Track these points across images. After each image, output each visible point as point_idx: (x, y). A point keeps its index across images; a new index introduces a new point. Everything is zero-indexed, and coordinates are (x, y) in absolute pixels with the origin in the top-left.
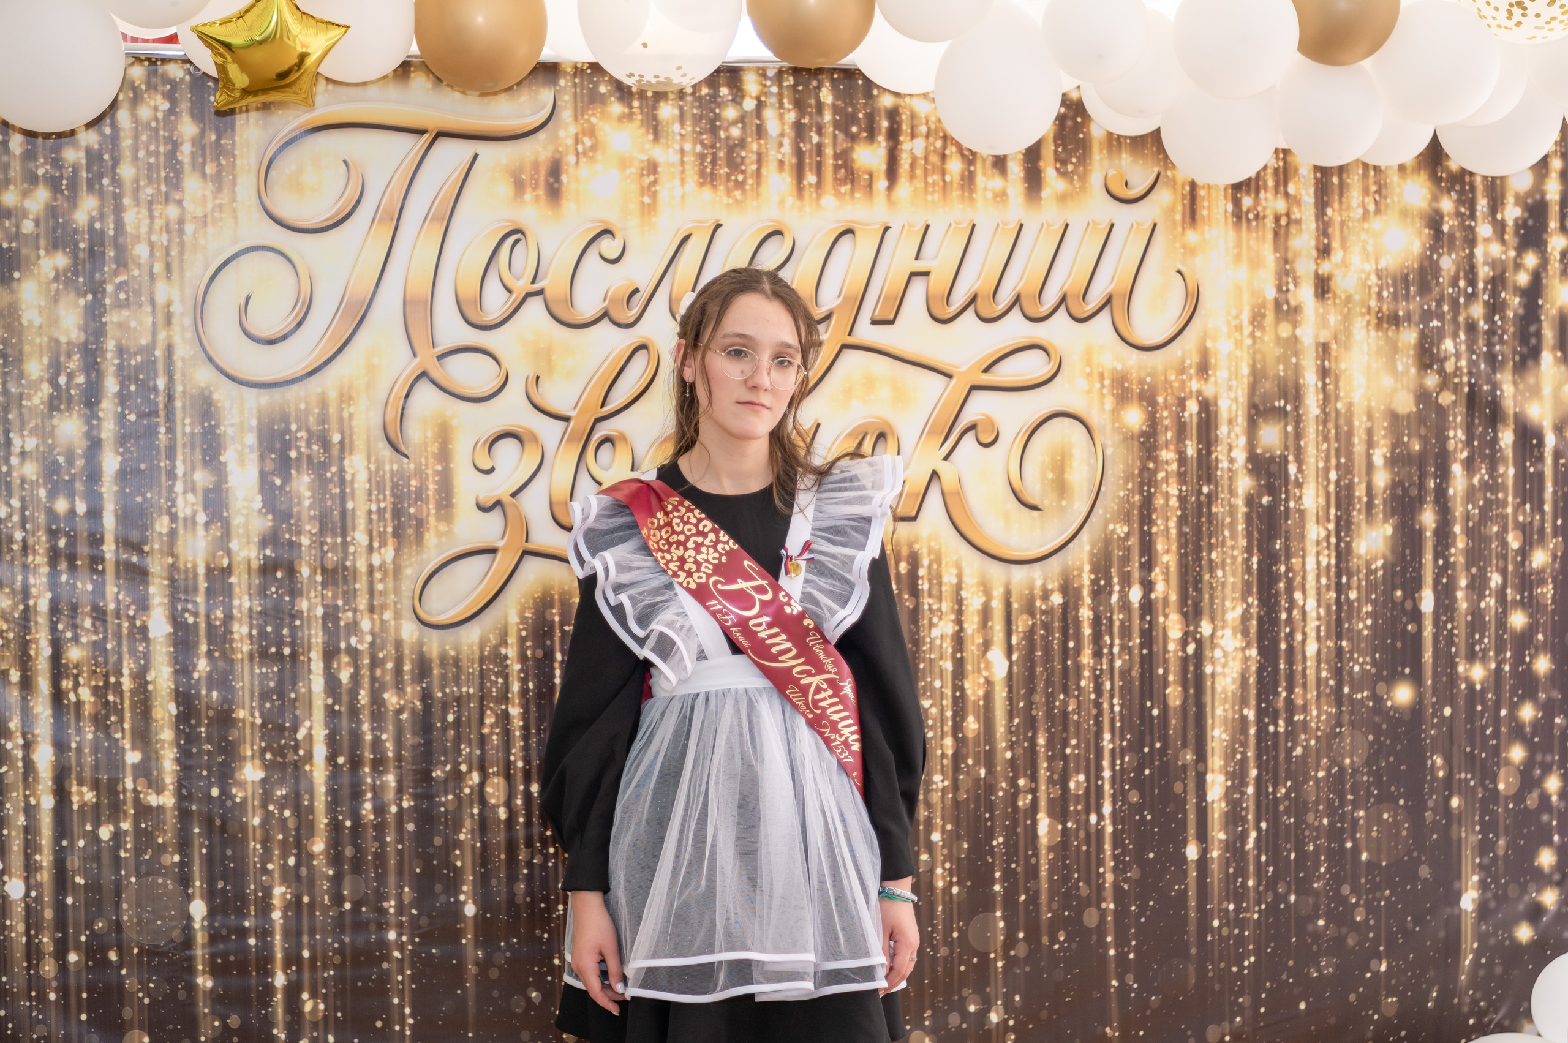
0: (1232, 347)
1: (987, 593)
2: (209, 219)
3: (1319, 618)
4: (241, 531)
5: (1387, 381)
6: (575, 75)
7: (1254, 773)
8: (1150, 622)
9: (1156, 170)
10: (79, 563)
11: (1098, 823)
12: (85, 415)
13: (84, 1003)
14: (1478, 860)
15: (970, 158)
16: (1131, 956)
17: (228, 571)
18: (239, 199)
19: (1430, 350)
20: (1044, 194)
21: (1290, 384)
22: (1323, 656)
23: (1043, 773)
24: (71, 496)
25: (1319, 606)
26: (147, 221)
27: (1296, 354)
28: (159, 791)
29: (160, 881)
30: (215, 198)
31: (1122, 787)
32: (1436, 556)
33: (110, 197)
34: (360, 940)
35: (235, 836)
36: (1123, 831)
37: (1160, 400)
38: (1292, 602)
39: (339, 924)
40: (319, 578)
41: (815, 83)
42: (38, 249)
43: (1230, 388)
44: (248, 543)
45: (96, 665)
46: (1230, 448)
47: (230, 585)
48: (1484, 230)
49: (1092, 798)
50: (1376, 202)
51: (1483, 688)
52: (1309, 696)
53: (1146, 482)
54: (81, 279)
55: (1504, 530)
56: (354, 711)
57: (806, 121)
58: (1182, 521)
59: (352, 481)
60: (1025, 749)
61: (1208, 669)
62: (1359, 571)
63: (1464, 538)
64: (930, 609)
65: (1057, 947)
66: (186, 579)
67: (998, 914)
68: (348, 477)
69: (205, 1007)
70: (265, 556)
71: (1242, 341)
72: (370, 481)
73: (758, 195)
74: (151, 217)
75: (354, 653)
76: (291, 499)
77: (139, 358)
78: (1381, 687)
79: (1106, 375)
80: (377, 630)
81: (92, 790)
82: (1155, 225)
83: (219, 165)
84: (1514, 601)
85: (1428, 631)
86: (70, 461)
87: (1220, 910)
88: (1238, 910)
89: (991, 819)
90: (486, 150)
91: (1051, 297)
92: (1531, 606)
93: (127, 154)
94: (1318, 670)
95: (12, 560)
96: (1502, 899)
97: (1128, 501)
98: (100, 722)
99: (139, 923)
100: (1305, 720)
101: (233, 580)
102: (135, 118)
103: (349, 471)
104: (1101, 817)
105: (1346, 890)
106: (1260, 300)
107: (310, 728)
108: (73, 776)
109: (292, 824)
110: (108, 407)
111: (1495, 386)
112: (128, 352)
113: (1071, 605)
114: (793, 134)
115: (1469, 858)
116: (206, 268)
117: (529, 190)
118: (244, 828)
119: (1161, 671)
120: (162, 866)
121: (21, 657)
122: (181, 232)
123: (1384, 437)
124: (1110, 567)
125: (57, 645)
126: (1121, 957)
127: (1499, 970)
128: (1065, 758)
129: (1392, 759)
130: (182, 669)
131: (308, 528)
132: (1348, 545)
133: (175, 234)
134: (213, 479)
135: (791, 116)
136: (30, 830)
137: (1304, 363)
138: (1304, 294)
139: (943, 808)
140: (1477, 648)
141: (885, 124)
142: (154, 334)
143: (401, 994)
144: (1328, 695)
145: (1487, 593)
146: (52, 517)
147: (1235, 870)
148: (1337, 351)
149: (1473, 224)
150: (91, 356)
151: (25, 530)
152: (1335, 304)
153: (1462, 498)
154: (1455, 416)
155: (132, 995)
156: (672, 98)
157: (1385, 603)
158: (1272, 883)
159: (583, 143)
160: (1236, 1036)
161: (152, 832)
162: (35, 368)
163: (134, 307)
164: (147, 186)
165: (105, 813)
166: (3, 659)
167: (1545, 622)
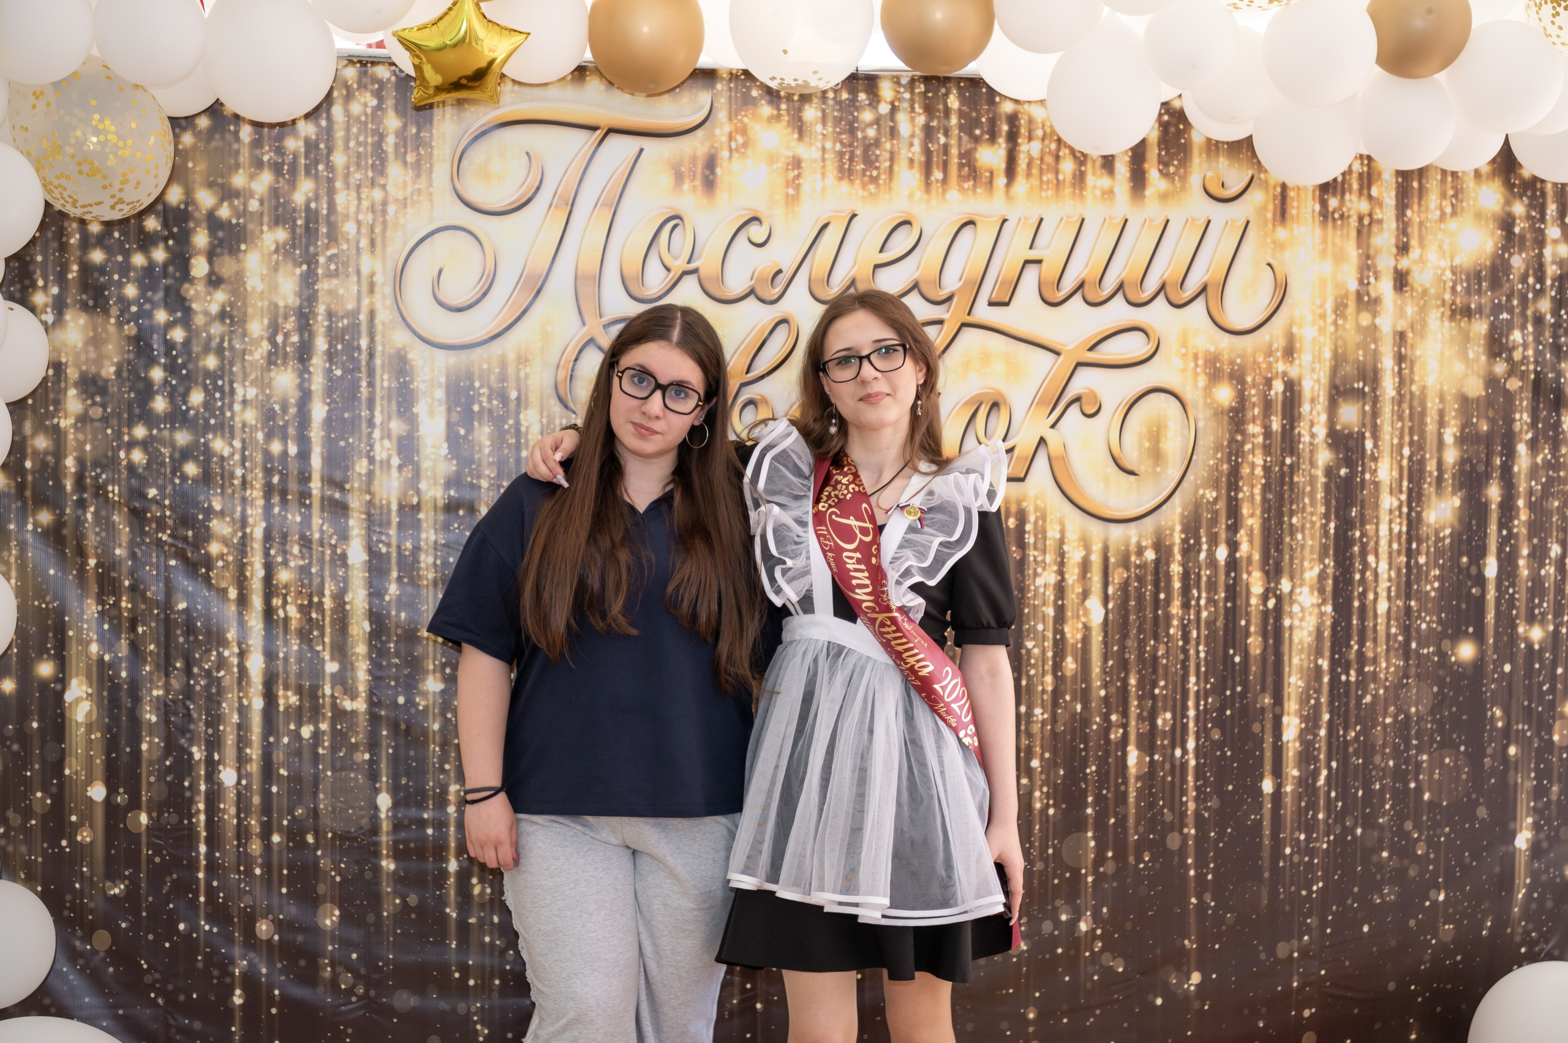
0: (1316, 333)
1: (1087, 547)
2: (409, 202)
3: (1390, 580)
4: (429, 473)
5: (1459, 368)
6: (730, 80)
7: (1326, 717)
8: (1235, 579)
9: (1250, 173)
10: (290, 497)
11: (1182, 757)
12: (298, 369)
13: (285, 880)
14: (1532, 804)
15: (1081, 159)
16: (1210, 877)
17: (417, 508)
18: (435, 184)
19: (1499, 340)
20: (1148, 192)
21: (1369, 367)
22: (1393, 614)
23: (1134, 710)
24: (284, 438)
25: (1390, 569)
26: (356, 202)
27: (1375, 341)
28: (353, 697)
29: (352, 775)
30: (414, 183)
31: (1205, 726)
32: (1501, 526)
33: (325, 181)
35: (417, 739)
36: (1205, 764)
37: (1249, 379)
38: (1365, 565)
41: (943, 91)
42: (262, 224)
43: (1313, 370)
44: (435, 484)
45: (302, 586)
46: (1312, 424)
47: (419, 520)
48: (1553, 232)
49: (1178, 734)
50: (1453, 205)
51: (1541, 648)
52: (1379, 650)
53: (1234, 452)
54: (298, 252)
55: (1565, 505)
57: (934, 123)
58: (1266, 488)
59: (527, 433)
60: (1118, 688)
61: (1287, 622)
62: (1428, 538)
63: (1528, 511)
64: (1035, 560)
65: (1142, 866)
66: (381, 514)
67: (1090, 834)
68: (523, 429)
69: (388, 886)
70: (449, 496)
71: (1325, 328)
73: (890, 189)
74: (359, 199)
76: (473, 447)
77: (345, 321)
79: (1200, 355)
81: (296, 694)
82: (1248, 222)
83: (419, 154)
85: (1491, 594)
86: (285, 409)
87: (1292, 839)
88: (1308, 839)
89: (1085, 749)
90: (651, 145)
91: (1152, 284)
93: (340, 144)
94: (1388, 626)
95: (234, 492)
96: (1554, 840)
97: (1217, 469)
98: (304, 636)
99: (333, 811)
100: (1375, 671)
101: (421, 516)
102: (347, 113)
103: (524, 424)
104: (1185, 752)
105: (1408, 825)
106: (1343, 292)
108: (280, 682)
110: (318, 362)
111: (1559, 374)
112: (336, 315)
113: (1163, 561)
114: (922, 135)
115: (1524, 802)
116: (405, 243)
117: (687, 181)
118: (425, 732)
119: (1243, 623)
120: (354, 763)
121: (238, 577)
122: (384, 212)
124: (1200, 528)
125: (269, 569)
126: (1200, 877)
127: (1549, 904)
128: (1154, 697)
129: (1454, 709)
130: (375, 592)
131: (487, 472)
132: (1419, 514)
133: (379, 214)
134: (407, 428)
135: (921, 120)
136: (243, 727)
137: (1382, 349)
139: (1042, 739)
140: (1537, 611)
141: (1005, 128)
142: (359, 301)
144: (1397, 650)
145: (1547, 561)
146: (267, 455)
147: (1307, 803)
148: (1413, 339)
149: (1543, 226)
150: (304, 319)
151: (244, 467)
152: (1412, 296)
153: (1526, 475)
154: (1521, 401)
155: (326, 873)
156: (815, 100)
157: (1451, 568)
158: (1340, 817)
159: (736, 140)
160: (1304, 953)
161: (346, 733)
162: (256, 327)
163: (342, 277)
164: (356, 171)
165: (307, 715)
166: (223, 577)
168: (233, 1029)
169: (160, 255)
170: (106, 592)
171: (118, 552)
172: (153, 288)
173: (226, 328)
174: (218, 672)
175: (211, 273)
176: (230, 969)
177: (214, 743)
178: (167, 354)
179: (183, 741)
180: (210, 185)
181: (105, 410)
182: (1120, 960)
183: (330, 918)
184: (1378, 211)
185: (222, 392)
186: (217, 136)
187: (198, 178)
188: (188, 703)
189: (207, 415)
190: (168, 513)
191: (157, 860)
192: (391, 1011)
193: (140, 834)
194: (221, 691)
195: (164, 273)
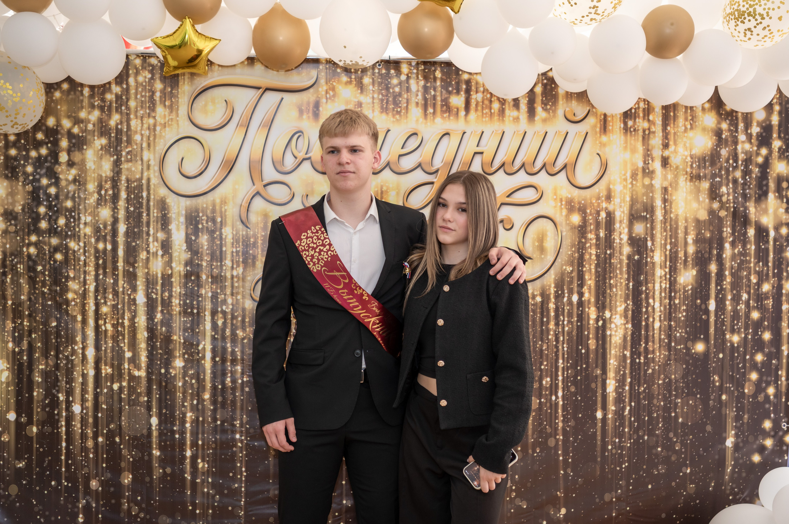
0: (622, 188)
2: (167, 125)
3: (661, 311)
4: (177, 259)
5: (695, 205)
6: (326, 64)
7: (629, 380)
9: (588, 108)
10: (108, 270)
11: (556, 400)
12: (112, 207)
13: (105, 460)
14: (734, 424)
15: (503, 102)
16: (570, 460)
17: (171, 276)
18: (180, 116)
19: (715, 191)
20: (537, 118)
21: (649, 205)
22: (662, 329)
24: (105, 241)
25: (661, 306)
26: (140, 125)
27: (652, 192)
28: (139, 369)
29: (138, 408)
30: (169, 115)
31: (567, 384)
32: (717, 285)
33: (125, 114)
34: (224, 437)
35: (171, 390)
36: (567, 404)
37: (588, 211)
38: (648, 304)
39: (215, 430)
40: (210, 280)
41: (433, 68)
42: (94, 136)
43: (621, 207)
44: (180, 264)
45: (114, 314)
46: (620, 234)
47: (172, 282)
48: (742, 137)
49: (553, 389)
50: (691, 124)
51: (738, 346)
52: (655, 346)
53: (581, 248)
54: (112, 150)
55: (750, 274)
56: (224, 338)
57: (429, 85)
58: (597, 266)
59: (225, 238)
61: (608, 333)
62: (680, 291)
63: (730, 277)
65: (535, 455)
66: (153, 279)
69: (156, 463)
70: (187, 270)
71: (626, 186)
72: (233, 239)
73: (407, 117)
74: (142, 123)
75: (224, 313)
76: (199, 245)
77: (135, 184)
79: (563, 199)
80: (234, 303)
81: (110, 368)
82: (587, 133)
83: (172, 101)
84: (754, 307)
85: (712, 319)
86: (105, 227)
87: (612, 442)
88: (620, 442)
90: (287, 97)
91: (539, 164)
92: (762, 309)
93: (133, 96)
94: (660, 335)
95: (80, 268)
96: (746, 442)
97: (572, 256)
98: (115, 339)
99: (129, 425)
100: (653, 357)
101: (173, 280)
102: (136, 81)
103: (224, 234)
104: (557, 397)
105: (671, 435)
106: (636, 167)
107: (205, 345)
108: (103, 362)
109: (195, 386)
110: (122, 204)
111: (746, 208)
112: (131, 181)
113: (545, 302)
114: (422, 91)
115: (730, 423)
117: (305, 114)
118: (175, 386)
119: (586, 333)
120: (139, 402)
121: (82, 310)
122: (155, 130)
124: (564, 285)
125: (97, 305)
126: (565, 461)
127: (744, 475)
128: (541, 370)
129: (694, 376)
130: (150, 316)
131: (206, 258)
132: (675, 278)
133: (152, 131)
134: (166, 236)
135: (422, 83)
136: (84, 384)
137: (656, 196)
140: (736, 327)
141: (464, 87)
142: (142, 173)
143: (241, 462)
144: (664, 346)
145: (741, 302)
146: (97, 250)
147: (620, 423)
148: (671, 191)
149: (737, 134)
150: (115, 182)
151: (85, 256)
152: (671, 170)
153: (729, 259)
154: (727, 222)
155: (125, 457)
156: (369, 73)
157: (692, 306)
158: (636, 431)
159: (329, 94)
160: (618, 499)
161: (136, 387)
162: (91, 187)
163: (133, 162)
164: (141, 110)
165: (116, 378)
166: (74, 310)
167: (769, 316)
169: (44, 151)
170: (17, 317)
171: (22, 297)
172: (41, 167)
173: (77, 187)
174: (72, 357)
175: (69, 160)
176: (77, 504)
177: (69, 393)
178: (48, 200)
179: (54, 391)
180: (69, 117)
181: (16, 228)
182: (524, 502)
183: (127, 479)
184: (653, 127)
185: (74, 219)
186: (72, 93)
187: (63, 114)
188: (57, 372)
189: (67, 230)
190: (47, 278)
191: (41, 450)
193: (32, 437)
194: (73, 366)
195: (46, 160)
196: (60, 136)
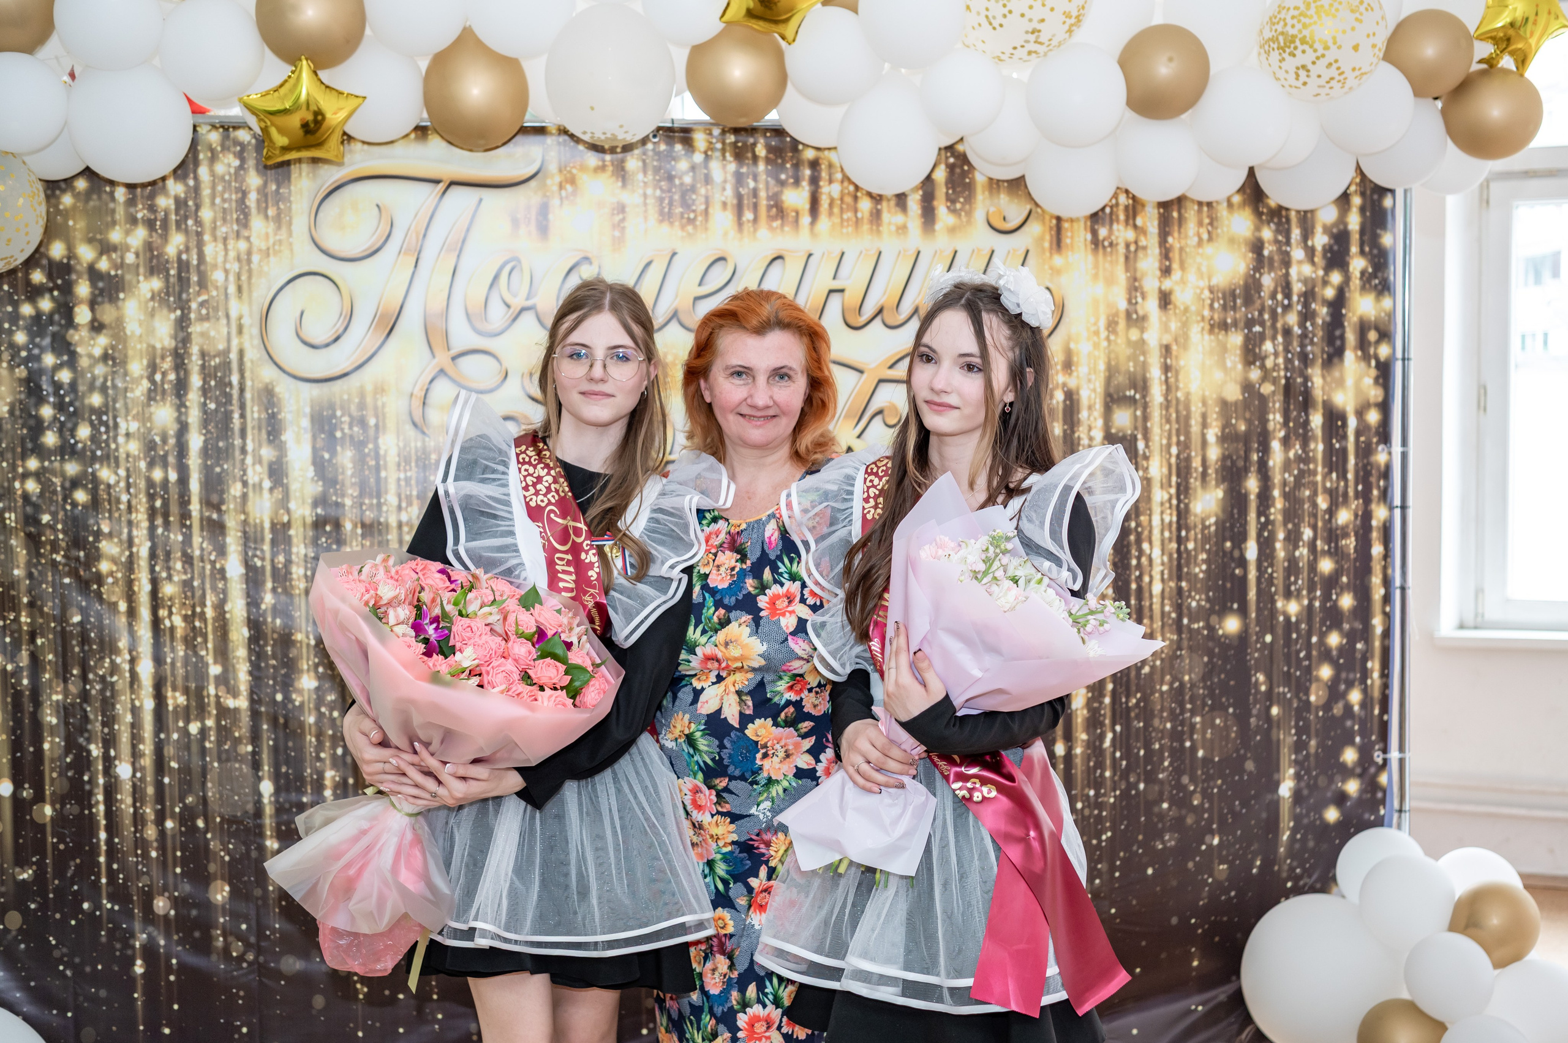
0: (1091, 348)
2: (271, 251)
3: (1163, 564)
4: (298, 494)
5: (1218, 375)
6: (556, 134)
7: (1110, 686)
9: (1028, 207)
12: (176, 404)
13: (179, 861)
14: (1293, 757)
15: (877, 199)
17: (287, 526)
18: (294, 234)
19: (1253, 350)
20: (938, 226)
21: (1139, 377)
22: (1167, 594)
24: (165, 466)
25: (1163, 554)
26: (223, 253)
27: (1144, 353)
28: (235, 695)
29: (237, 765)
30: (276, 234)
32: (1260, 514)
33: (194, 234)
35: (294, 732)
38: (1141, 552)
40: (359, 531)
41: (751, 140)
42: (138, 275)
43: (1089, 381)
44: (303, 502)
45: (186, 598)
46: (1090, 428)
47: (290, 537)
48: (1298, 254)
50: (1209, 232)
51: (1297, 620)
52: (1155, 626)
54: (172, 299)
55: (1315, 494)
57: (744, 170)
59: (385, 455)
62: (1195, 526)
63: (1282, 500)
66: (255, 532)
68: (382, 452)
70: (317, 515)
71: (1099, 343)
72: (399, 455)
73: (706, 229)
74: (226, 250)
76: (337, 470)
77: (217, 360)
78: (1214, 619)
81: (183, 694)
82: (1027, 252)
83: (279, 208)
84: (1324, 553)
85: (1252, 574)
86: (164, 440)
87: (1083, 795)
88: (1097, 795)
90: (489, 196)
92: (1337, 555)
93: (207, 201)
94: (1163, 605)
95: (120, 516)
96: (1313, 787)
98: (189, 642)
99: (221, 796)
101: (292, 532)
102: (213, 173)
103: (383, 448)
105: (1185, 780)
106: (1114, 311)
108: (169, 684)
110: (194, 397)
111: (1307, 379)
112: (209, 355)
114: (733, 181)
115: (1287, 756)
116: (269, 289)
117: (523, 226)
118: (302, 725)
120: (238, 754)
121: (127, 592)
122: (249, 261)
123: (1216, 419)
125: (155, 582)
127: (1311, 844)
129: (1223, 676)
130: (253, 602)
131: (350, 491)
132: (1187, 506)
133: (244, 262)
134: (276, 454)
135: (732, 167)
136: (136, 726)
137: (1150, 360)
138: (1150, 306)
140: (1293, 588)
141: (808, 172)
142: (229, 340)
144: (1171, 625)
145: (1301, 543)
146: (150, 483)
147: (1095, 763)
148: (1177, 351)
149: (1288, 249)
150: (180, 359)
151: (129, 493)
152: (1175, 314)
153: (1280, 468)
154: (1274, 403)
155: (216, 854)
156: (636, 152)
157: (1217, 552)
158: (1125, 774)
159: (566, 189)
160: (1095, 895)
161: (230, 728)
162: (137, 367)
163: (213, 320)
164: (223, 225)
165: (194, 713)
166: (113, 592)
167: (1349, 568)
168: (136, 995)
169: (46, 304)
170: (7, 608)
171: (16, 572)
172: (41, 333)
173: (109, 369)
174: (112, 675)
175: (94, 320)
176: (131, 942)
177: (110, 741)
178: (56, 393)
179: (81, 740)
180: (90, 241)
183: (220, 893)
184: (1142, 238)
185: (107, 427)
186: (95, 197)
187: (78, 235)
188: (85, 705)
189: (93, 447)
190: (61, 536)
192: (278, 974)
193: (44, 825)
194: (114, 694)
195: (51, 321)
196: (74, 277)
